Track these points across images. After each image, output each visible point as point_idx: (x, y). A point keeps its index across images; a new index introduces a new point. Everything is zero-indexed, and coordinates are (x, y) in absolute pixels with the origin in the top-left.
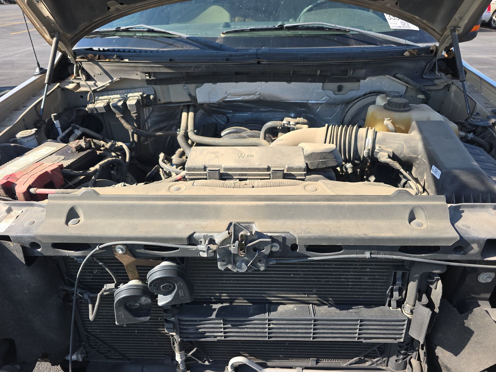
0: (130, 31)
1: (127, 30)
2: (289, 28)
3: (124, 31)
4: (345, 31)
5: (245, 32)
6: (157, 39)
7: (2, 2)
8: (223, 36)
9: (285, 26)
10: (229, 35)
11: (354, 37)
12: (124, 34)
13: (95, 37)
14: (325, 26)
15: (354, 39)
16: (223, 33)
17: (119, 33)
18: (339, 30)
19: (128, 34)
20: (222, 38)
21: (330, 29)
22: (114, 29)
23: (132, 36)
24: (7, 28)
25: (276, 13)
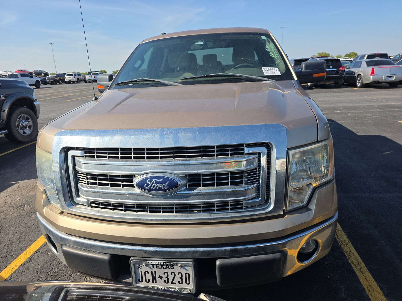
0: (137, 81)
1: (136, 81)
2: (212, 76)
3: (134, 81)
4: (240, 76)
5: (191, 79)
6: (150, 84)
7: (61, 83)
8: (180, 81)
9: (210, 75)
10: (183, 81)
11: (244, 79)
12: (135, 83)
13: (121, 85)
14: (229, 75)
15: (244, 80)
16: (180, 80)
17: (132, 83)
18: (236, 76)
19: (136, 83)
20: (180, 82)
21: (232, 76)
22: (130, 81)
23: (138, 84)
24: (64, 97)
25: (207, 70)
